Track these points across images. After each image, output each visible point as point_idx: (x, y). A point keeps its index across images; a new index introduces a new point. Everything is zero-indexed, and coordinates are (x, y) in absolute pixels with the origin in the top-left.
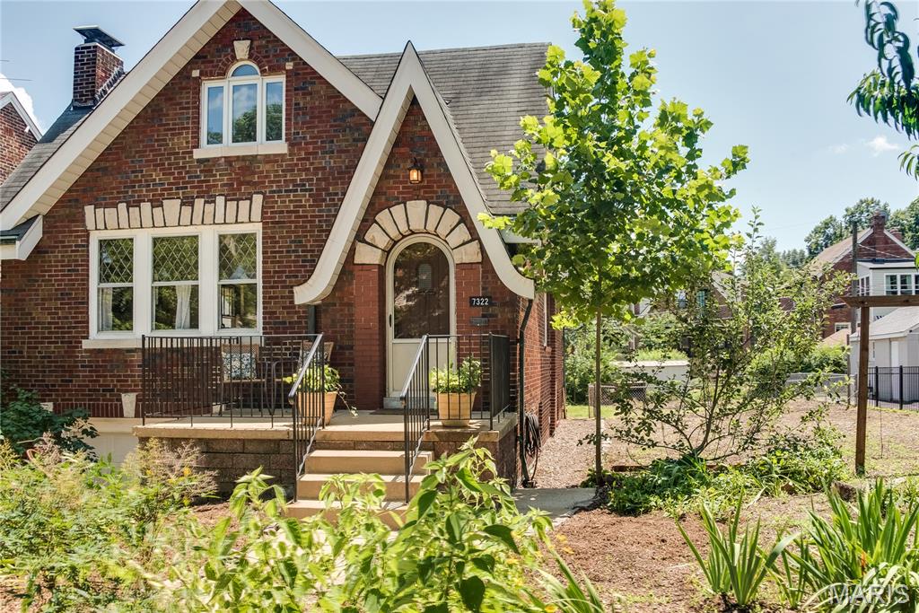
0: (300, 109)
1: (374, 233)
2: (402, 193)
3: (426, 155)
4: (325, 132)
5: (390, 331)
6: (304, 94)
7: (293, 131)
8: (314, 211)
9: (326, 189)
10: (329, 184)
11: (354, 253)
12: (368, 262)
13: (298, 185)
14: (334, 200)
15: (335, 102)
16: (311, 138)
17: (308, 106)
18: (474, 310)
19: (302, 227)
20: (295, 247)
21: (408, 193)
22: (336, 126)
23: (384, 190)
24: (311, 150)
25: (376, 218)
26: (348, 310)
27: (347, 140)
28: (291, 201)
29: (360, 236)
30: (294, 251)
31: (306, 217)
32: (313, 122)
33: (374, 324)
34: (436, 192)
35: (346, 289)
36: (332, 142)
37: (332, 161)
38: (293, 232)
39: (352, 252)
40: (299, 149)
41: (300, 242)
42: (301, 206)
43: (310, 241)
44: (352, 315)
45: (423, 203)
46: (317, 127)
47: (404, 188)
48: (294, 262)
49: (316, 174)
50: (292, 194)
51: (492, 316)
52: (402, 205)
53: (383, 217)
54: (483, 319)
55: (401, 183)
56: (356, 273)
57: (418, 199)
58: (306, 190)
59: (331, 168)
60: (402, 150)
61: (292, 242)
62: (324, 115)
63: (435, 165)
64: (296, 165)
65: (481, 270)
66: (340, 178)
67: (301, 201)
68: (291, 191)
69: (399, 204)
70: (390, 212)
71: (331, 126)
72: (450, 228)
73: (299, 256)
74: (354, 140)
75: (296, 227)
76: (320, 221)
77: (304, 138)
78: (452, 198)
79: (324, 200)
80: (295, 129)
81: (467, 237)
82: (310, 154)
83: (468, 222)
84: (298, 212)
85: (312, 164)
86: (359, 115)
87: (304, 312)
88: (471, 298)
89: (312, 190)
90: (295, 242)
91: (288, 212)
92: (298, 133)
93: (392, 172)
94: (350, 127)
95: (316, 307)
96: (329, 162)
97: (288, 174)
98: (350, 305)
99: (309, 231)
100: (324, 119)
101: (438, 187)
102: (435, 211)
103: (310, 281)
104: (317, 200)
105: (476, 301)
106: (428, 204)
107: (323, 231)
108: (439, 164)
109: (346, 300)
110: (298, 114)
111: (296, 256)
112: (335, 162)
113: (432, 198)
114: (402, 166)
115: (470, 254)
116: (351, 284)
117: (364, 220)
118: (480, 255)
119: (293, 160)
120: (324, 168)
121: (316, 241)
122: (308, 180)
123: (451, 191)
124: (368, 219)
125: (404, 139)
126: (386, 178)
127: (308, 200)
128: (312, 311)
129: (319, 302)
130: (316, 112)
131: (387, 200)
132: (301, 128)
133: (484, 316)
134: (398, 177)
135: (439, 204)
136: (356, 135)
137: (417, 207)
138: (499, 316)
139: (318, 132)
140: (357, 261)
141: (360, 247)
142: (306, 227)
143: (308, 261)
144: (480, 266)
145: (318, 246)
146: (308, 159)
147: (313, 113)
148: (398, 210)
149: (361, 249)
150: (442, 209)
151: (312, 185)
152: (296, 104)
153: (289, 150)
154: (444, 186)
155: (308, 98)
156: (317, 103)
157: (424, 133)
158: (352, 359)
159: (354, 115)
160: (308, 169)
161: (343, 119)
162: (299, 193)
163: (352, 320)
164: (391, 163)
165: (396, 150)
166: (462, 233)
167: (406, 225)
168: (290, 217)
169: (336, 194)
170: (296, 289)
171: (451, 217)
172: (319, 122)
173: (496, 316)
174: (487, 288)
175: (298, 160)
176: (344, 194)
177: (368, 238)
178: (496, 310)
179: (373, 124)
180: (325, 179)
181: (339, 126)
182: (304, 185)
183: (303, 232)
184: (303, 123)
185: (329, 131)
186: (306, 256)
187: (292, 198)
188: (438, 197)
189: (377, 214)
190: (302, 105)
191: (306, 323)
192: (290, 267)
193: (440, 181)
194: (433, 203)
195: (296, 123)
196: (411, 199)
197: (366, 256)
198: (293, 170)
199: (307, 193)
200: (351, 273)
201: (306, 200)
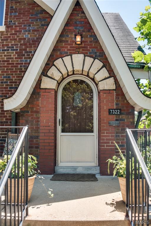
0: (13, 9)
1: (52, 71)
2: (70, 50)
3: (83, 31)
4: (26, 21)
5: (59, 128)
6: (15, 3)
7: (9, 20)
8: (18, 61)
9: (25, 50)
10: (27, 47)
11: (41, 83)
12: (48, 88)
13: (10, 47)
14: (29, 55)
15: (33, 7)
16: (18, 23)
17: (18, 8)
18: (111, 117)
19: (10, 69)
20: (6, 80)
21: (73, 50)
22: (32, 18)
23: (59, 48)
24: (18, 30)
25: (55, 63)
26: (36, 116)
27: (38, 25)
28: (5, 56)
29: (44, 73)
30: (5, 82)
31: (13, 64)
32: (20, 16)
33: (52, 124)
34: (89, 50)
35: (35, 103)
36: (30, 26)
37: (29, 35)
38: (5, 72)
39: (39, 82)
40: (12, 29)
41: (9, 77)
42: (10, 58)
43: (14, 77)
44: (38, 118)
45: (81, 56)
46: (22, 18)
47: (70, 47)
48: (5, 88)
49: (20, 42)
50: (6, 52)
51: (121, 120)
52: (70, 56)
53: (58, 63)
54: (117, 122)
55: (69, 44)
56: (41, 93)
57: (79, 53)
58: (14, 50)
59: (29, 39)
60: (70, 28)
61: (4, 77)
62: (26, 13)
63: (89, 36)
64: (9, 37)
65: (115, 94)
66: (33, 44)
67: (11, 55)
68: (5, 50)
69: (68, 56)
70: (63, 60)
71: (30, 18)
72: (98, 70)
73: (8, 85)
74: (42, 25)
75: (7, 69)
76: (21, 66)
77: (15, 24)
78: (98, 54)
79: (24, 55)
80: (10, 19)
81: (107, 75)
82: (18, 31)
83: (108, 67)
84: (9, 61)
85: (18, 37)
86: (45, 13)
87: (9, 116)
88: (109, 110)
89: (17, 50)
90: (6, 77)
91: (3, 61)
92: (11, 21)
93: (64, 39)
94: (40, 19)
95: (17, 113)
96: (27, 36)
97: (5, 42)
98: (37, 112)
99: (15, 72)
100: (26, 14)
101: (90, 48)
102: (89, 60)
103: (14, 96)
104: (20, 55)
105: (113, 112)
106: (85, 56)
107: (22, 72)
108: (91, 36)
109: (35, 109)
110: (12, 12)
111: (6, 85)
112: (31, 36)
113: (87, 53)
114: (70, 36)
115: (109, 84)
116: (38, 100)
117: (47, 64)
118: (115, 85)
119: (8, 34)
120: (25, 39)
121: (18, 77)
122: (15, 45)
123: (98, 50)
124: (49, 63)
125: (71, 22)
126: (61, 42)
127: (15, 55)
128: (14, 115)
129: (18, 110)
130: (22, 11)
131: (61, 53)
132: (13, 19)
133: (117, 120)
134: (67, 41)
135: (91, 57)
136: (43, 23)
137: (78, 58)
138: (126, 121)
139: (22, 20)
140: (43, 86)
141: (44, 79)
142: (13, 69)
143: (13, 88)
144: (115, 91)
145: (18, 80)
146: (16, 34)
147: (20, 11)
148: (67, 59)
149: (45, 80)
150: (92, 59)
151: (17, 47)
152: (11, 7)
153: (6, 29)
154: (94, 48)
155: (18, 4)
156: (23, 7)
157: (83, 20)
158: (38, 144)
159: (42, 14)
160: (16, 39)
161: (36, 15)
162: (10, 51)
163: (38, 121)
164: (63, 34)
165: (66, 28)
166: (104, 73)
167: (72, 67)
168: (4, 64)
169: (31, 52)
170: (5, 101)
171: (98, 64)
172: (23, 16)
173: (124, 120)
174: (118, 104)
175: (10, 34)
176: (35, 52)
177: (49, 74)
178: (123, 117)
179: (52, 17)
180: (25, 44)
181: (34, 18)
182: (13, 47)
183: (11, 72)
184: (15, 16)
185: (28, 21)
186: (12, 85)
187: (6, 54)
188: (90, 53)
189: (55, 61)
190: (14, 7)
191: (11, 122)
192: (3, 91)
193: (91, 45)
194: (88, 56)
195: (11, 16)
196: (75, 53)
197: (48, 84)
198: (7, 40)
199: (14, 52)
200: (38, 93)
201: (14, 55)
